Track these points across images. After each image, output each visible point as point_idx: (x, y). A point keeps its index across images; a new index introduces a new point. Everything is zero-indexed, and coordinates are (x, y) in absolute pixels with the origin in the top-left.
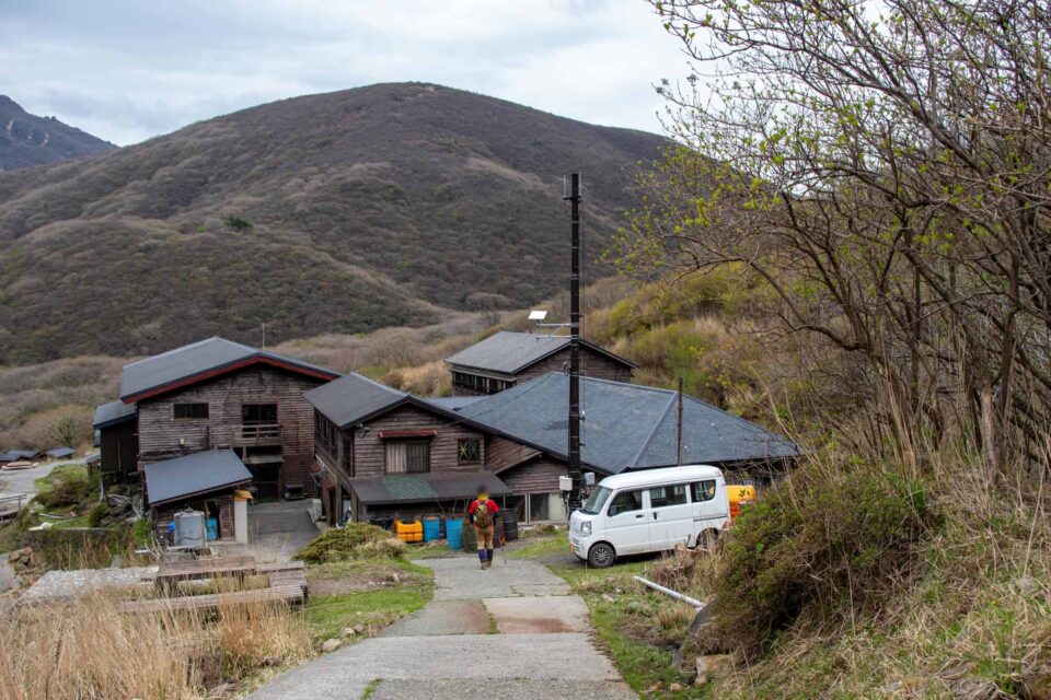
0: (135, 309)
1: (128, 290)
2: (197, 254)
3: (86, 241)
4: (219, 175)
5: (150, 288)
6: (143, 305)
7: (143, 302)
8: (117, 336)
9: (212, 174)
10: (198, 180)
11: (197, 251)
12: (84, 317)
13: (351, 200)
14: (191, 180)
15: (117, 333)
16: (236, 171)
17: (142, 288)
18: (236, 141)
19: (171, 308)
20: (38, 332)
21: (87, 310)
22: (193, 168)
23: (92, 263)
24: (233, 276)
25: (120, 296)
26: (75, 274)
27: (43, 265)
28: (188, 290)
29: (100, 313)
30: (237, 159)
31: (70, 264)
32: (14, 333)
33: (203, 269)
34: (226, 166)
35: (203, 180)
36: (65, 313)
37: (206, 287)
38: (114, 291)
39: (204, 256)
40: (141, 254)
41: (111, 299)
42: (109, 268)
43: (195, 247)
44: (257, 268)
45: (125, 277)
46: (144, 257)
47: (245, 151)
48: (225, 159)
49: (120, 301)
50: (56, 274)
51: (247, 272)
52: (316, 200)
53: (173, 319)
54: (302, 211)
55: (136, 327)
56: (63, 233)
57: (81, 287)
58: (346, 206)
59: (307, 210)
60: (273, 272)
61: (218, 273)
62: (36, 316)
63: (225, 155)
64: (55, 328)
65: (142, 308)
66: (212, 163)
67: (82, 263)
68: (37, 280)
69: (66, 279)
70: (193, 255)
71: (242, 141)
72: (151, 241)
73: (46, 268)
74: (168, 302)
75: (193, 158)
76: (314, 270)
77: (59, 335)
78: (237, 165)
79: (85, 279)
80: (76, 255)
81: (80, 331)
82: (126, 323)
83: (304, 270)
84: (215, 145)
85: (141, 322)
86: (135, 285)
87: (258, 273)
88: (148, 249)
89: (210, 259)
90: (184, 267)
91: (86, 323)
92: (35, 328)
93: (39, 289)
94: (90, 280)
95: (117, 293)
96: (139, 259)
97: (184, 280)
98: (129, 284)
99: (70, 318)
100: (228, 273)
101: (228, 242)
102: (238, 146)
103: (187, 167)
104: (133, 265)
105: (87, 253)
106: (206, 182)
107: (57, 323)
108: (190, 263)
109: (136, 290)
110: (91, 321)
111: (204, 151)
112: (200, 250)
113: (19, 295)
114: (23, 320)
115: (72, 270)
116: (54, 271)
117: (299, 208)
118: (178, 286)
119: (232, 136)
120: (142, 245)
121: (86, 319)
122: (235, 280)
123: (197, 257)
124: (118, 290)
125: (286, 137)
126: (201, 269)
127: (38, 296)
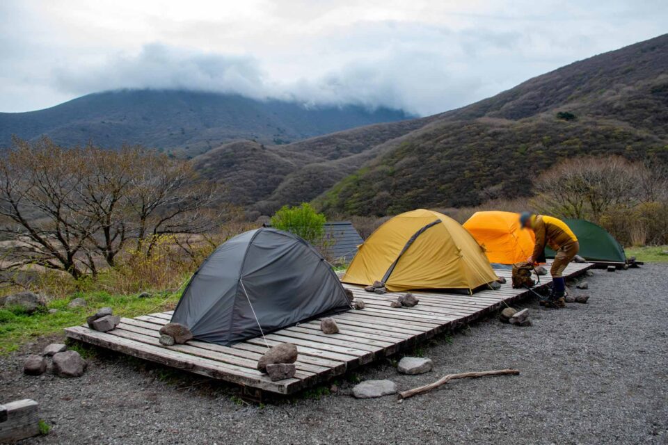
0: (483, 176)
1: (477, 162)
2: (534, 135)
3: (451, 132)
4: (547, 102)
5: (495, 161)
6: (488, 173)
7: (489, 170)
8: (467, 196)
9: (542, 102)
10: (532, 106)
11: (533, 133)
12: (443, 182)
13: (661, 97)
14: (527, 107)
15: (467, 194)
16: (560, 97)
17: (489, 161)
18: (559, 80)
19: (511, 174)
20: (409, 194)
21: (445, 177)
22: (529, 99)
23: (452, 146)
24: (564, 150)
25: (471, 167)
26: (440, 153)
27: (419, 150)
28: (527, 161)
29: (454, 179)
30: (560, 91)
31: (437, 147)
32: (393, 195)
33: (540, 145)
34: (552, 96)
35: (536, 107)
36: (429, 180)
37: (542, 159)
38: (467, 164)
39: (540, 136)
40: (489, 138)
41: (464, 169)
42: (464, 147)
43: (531, 130)
44: (585, 143)
45: (476, 154)
46: (492, 140)
47: (566, 85)
48: (551, 92)
49: (471, 170)
50: (427, 155)
51: (577, 146)
52: (630, 99)
53: (513, 183)
54: (620, 107)
55: (482, 189)
56: (435, 130)
57: (443, 161)
58: (659, 101)
59: (624, 106)
60: (602, 146)
61: (552, 148)
62: (409, 183)
63: (551, 89)
64: (421, 190)
65: (488, 176)
66: (542, 95)
67: (445, 146)
68: (414, 158)
69: (434, 158)
70: (530, 136)
71: (564, 80)
72: (498, 130)
73: (421, 151)
74: (508, 171)
75: (529, 93)
76: (639, 144)
77: (422, 195)
78: (560, 94)
79: (447, 156)
80: (442, 142)
81: (438, 193)
82: (475, 187)
83: (629, 144)
84: (543, 85)
85: (486, 186)
86: (483, 159)
87: (586, 146)
88: (495, 134)
89: (545, 138)
90: (523, 145)
91: (443, 187)
92: (407, 191)
93: (414, 165)
94: (450, 157)
95: (469, 165)
96: (487, 140)
97: (522, 154)
98: (479, 159)
99: (433, 183)
100: (560, 147)
101: (560, 127)
102: (561, 83)
103: (525, 99)
104: (483, 145)
105: (450, 139)
106: (538, 107)
107: (422, 187)
108: (529, 141)
109: (484, 163)
110: (447, 185)
111: (536, 89)
112: (536, 132)
113: (401, 169)
114: (400, 185)
115: (438, 151)
116: (426, 153)
117: (616, 105)
118: (517, 158)
119: (556, 78)
120: (490, 132)
121: (443, 184)
122: (566, 152)
123: (533, 137)
124: (470, 163)
125: (596, 73)
126: (537, 145)
127: (413, 169)
